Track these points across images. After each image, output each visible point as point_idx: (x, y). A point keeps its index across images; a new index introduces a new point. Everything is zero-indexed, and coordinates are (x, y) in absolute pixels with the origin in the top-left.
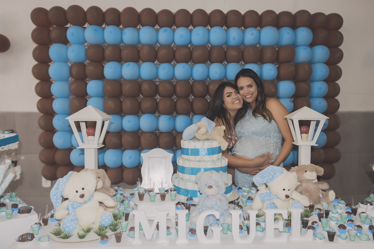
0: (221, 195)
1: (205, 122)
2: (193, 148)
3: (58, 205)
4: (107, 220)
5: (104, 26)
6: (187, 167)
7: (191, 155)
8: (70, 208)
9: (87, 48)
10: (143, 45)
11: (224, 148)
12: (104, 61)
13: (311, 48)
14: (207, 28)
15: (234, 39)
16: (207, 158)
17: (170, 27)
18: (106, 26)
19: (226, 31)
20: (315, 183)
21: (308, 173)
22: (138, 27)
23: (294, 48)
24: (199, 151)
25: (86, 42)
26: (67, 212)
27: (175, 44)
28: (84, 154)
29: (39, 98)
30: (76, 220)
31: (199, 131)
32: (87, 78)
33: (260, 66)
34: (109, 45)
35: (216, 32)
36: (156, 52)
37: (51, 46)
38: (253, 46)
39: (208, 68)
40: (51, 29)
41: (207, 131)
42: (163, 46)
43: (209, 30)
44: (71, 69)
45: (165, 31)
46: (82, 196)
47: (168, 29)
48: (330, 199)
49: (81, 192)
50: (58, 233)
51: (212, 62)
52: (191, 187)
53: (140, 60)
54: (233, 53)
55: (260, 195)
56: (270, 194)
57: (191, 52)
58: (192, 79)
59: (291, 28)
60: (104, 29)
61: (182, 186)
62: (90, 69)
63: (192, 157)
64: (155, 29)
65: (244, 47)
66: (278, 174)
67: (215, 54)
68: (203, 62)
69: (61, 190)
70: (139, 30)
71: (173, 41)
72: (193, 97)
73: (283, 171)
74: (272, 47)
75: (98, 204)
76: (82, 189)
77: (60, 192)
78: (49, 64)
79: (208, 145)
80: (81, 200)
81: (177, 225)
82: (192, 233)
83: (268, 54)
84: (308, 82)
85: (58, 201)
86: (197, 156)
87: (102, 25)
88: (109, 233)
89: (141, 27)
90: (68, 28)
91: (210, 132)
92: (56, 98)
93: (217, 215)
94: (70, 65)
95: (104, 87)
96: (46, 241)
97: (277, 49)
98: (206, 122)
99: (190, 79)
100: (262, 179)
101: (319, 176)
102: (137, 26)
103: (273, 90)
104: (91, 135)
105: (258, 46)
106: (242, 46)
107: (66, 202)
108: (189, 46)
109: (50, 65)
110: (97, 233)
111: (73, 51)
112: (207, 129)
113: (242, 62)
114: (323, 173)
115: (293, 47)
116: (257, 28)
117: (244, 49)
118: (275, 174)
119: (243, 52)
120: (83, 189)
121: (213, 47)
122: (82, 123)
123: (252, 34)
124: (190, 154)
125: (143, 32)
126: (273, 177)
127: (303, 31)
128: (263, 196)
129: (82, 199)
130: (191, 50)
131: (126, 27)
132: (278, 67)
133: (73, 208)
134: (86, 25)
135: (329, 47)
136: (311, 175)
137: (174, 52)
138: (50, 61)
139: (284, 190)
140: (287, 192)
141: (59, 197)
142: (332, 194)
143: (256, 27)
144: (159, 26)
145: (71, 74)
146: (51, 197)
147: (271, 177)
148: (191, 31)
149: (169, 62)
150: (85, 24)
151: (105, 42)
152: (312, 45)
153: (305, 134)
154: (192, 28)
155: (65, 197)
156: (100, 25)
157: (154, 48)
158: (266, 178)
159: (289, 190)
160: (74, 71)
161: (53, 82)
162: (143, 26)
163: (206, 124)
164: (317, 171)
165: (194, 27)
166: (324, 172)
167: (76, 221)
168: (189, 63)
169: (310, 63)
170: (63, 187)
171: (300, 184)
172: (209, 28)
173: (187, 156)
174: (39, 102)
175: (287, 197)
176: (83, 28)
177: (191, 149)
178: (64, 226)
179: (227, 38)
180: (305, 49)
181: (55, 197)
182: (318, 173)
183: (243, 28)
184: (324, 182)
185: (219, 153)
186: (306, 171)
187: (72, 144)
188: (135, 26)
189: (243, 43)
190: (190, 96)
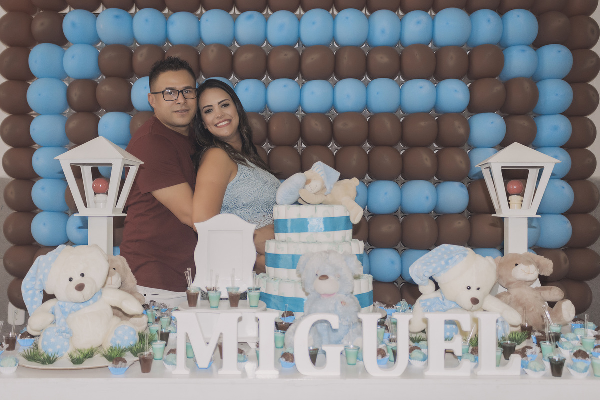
0: (347, 295)
1: (319, 170)
2: (295, 217)
3: (35, 307)
4: (126, 338)
5: (133, 11)
6: (283, 255)
7: (292, 232)
8: (58, 311)
9: (100, 51)
10: (208, 46)
11: (356, 219)
12: (132, 77)
13: (535, 50)
14: (331, 12)
15: (383, 32)
16: (323, 237)
17: (261, 11)
18: (138, 10)
19: (368, 17)
20: (537, 289)
21: (522, 267)
22: (199, 12)
23: (503, 50)
24: (308, 224)
25: (99, 40)
26: (51, 319)
27: (268, 43)
28: (88, 228)
29: (8, 148)
30: (68, 333)
31: (308, 187)
32: (99, 109)
33: (436, 85)
34: (143, 46)
35: (347, 18)
36: (233, 59)
37: (32, 48)
38: (421, 47)
39: (334, 89)
40: (34, 17)
41: (324, 188)
42: (246, 48)
43: (334, 17)
44: (68, 92)
45: (250, 17)
46: (80, 288)
47: (256, 14)
48: (564, 316)
49: (78, 280)
50: (33, 357)
51: (340, 78)
52: (291, 291)
53: (201, 73)
54: (382, 60)
55: (423, 301)
56: (443, 300)
57: (300, 59)
58: (303, 111)
59: (496, 11)
60: (133, 16)
61: (274, 290)
62: (106, 90)
63: (294, 236)
64: (231, 15)
65: (403, 49)
66: (457, 257)
67: (346, 61)
68: (324, 77)
69: (41, 277)
70: (199, 18)
71: (266, 38)
72: (304, 146)
73: (467, 253)
74: (458, 48)
75: (111, 311)
76: (81, 275)
77: (41, 281)
78: (29, 83)
79: (323, 212)
80: (78, 295)
81: (258, 347)
82: (287, 360)
83: (451, 61)
84: (532, 116)
85: (36, 299)
86: (304, 232)
87: (131, 8)
88: (130, 358)
89: (204, 11)
90: (65, 15)
91: (328, 188)
92: (40, 147)
93: (335, 322)
94: (68, 85)
95: (132, 125)
96: (11, 367)
97: (468, 53)
98: (322, 171)
99: (298, 111)
100: (425, 268)
101: (543, 276)
102: (197, 10)
103: (462, 131)
104: (102, 193)
105: (430, 46)
106: (400, 46)
107: (50, 303)
108: (297, 46)
109: (30, 85)
110: (106, 356)
111: (73, 57)
112: (323, 183)
113: (399, 78)
114: (552, 270)
115: (499, 49)
116: (429, 13)
117: (402, 52)
118: (452, 258)
119: (400, 58)
120: (83, 275)
121: (343, 48)
122: (85, 167)
123: (419, 23)
124: (289, 230)
125: (207, 21)
126: (447, 263)
127: (519, 16)
128: (429, 304)
129: (79, 293)
130: (299, 54)
131: (175, 11)
132: (470, 88)
133: (64, 313)
134: (100, 10)
135: (572, 49)
136: (528, 272)
137: (267, 59)
138: (32, 77)
139: (469, 288)
140: (474, 294)
141: (38, 292)
142: (568, 309)
143: (427, 11)
144: (239, 10)
145: (69, 102)
146: (23, 292)
147: (443, 263)
148: (299, 19)
149: (259, 77)
150: (97, 7)
151: (135, 40)
152: (537, 44)
153: (516, 196)
154: (302, 13)
155: (49, 292)
156: (127, 9)
157: (230, 51)
158: (434, 265)
159: (479, 289)
160: (76, 95)
161: (35, 117)
162: (207, 10)
163: (321, 174)
164: (538, 266)
165: (305, 11)
166: (554, 268)
167: (68, 336)
168: (297, 80)
169: (534, 80)
170: (46, 271)
171: (506, 291)
172: (336, 13)
173: (285, 234)
174: (7, 155)
175: (475, 301)
176: (95, 16)
177: (293, 220)
178: (45, 343)
179: (369, 30)
180: (523, 51)
181: (31, 292)
182: (543, 270)
183: (401, 13)
184: (553, 287)
185: (347, 230)
186: (517, 265)
187: (68, 238)
188: (192, 10)
189: (400, 41)
190: (298, 144)
